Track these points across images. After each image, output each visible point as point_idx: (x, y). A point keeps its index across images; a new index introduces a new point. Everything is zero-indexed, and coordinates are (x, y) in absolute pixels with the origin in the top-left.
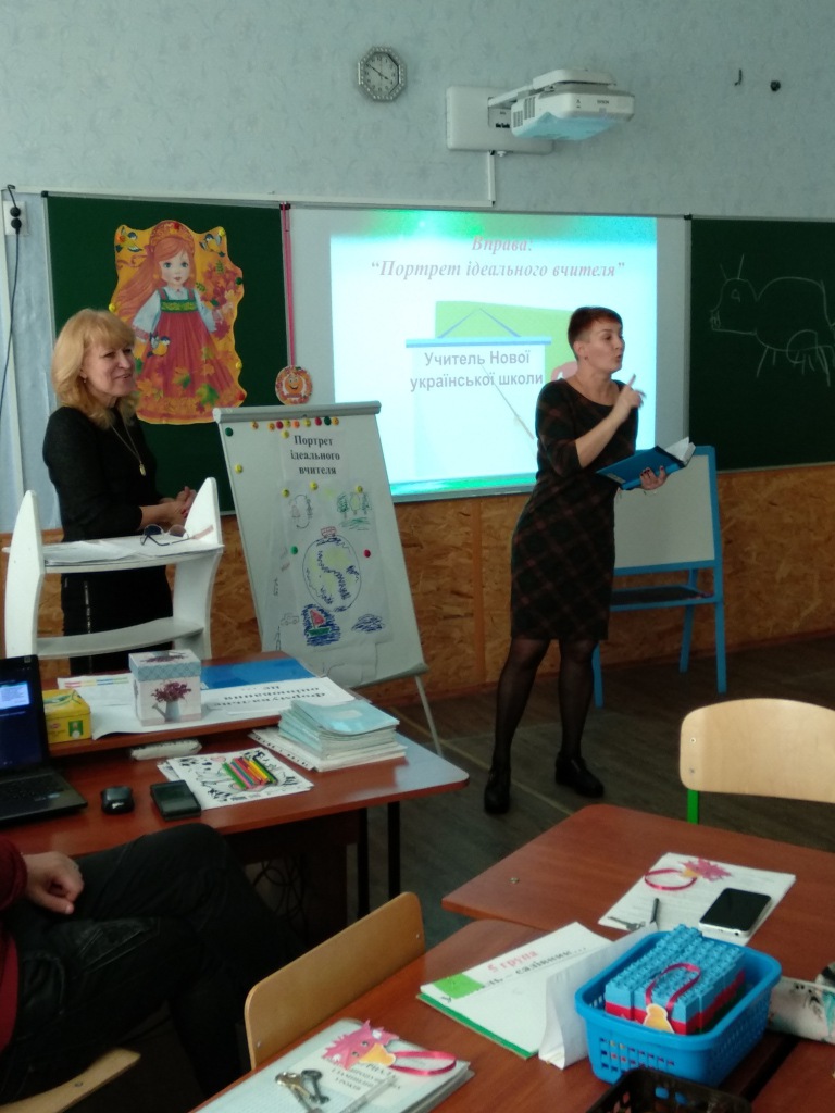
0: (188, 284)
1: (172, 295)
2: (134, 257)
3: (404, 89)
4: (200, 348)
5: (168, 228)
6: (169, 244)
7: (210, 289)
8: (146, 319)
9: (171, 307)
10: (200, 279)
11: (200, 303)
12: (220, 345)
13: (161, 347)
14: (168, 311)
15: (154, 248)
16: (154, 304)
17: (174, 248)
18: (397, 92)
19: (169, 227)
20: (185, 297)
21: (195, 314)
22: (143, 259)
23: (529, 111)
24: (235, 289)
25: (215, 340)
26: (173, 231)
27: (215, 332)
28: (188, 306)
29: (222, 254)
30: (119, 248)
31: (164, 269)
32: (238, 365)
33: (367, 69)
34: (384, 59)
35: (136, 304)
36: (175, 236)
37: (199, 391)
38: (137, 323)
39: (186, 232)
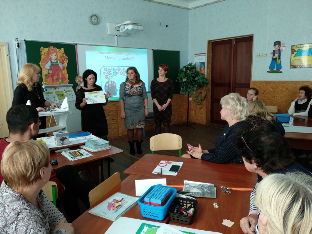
0: (56, 59)
1: (53, 61)
3: (99, 22)
6: (52, 51)
7: (61, 60)
8: (48, 66)
9: (53, 64)
10: (59, 58)
11: (59, 63)
12: (64, 71)
13: (51, 72)
14: (52, 65)
16: (49, 63)
18: (98, 23)
19: (52, 48)
20: (56, 62)
21: (58, 65)
22: (46, 54)
23: (124, 28)
24: (66, 60)
25: (63, 70)
26: (53, 49)
28: (57, 64)
29: (63, 53)
31: (51, 56)
32: (68, 75)
33: (91, 18)
34: (95, 16)
35: (45, 63)
36: (53, 50)
37: (59, 81)
38: (46, 67)
39: (56, 49)
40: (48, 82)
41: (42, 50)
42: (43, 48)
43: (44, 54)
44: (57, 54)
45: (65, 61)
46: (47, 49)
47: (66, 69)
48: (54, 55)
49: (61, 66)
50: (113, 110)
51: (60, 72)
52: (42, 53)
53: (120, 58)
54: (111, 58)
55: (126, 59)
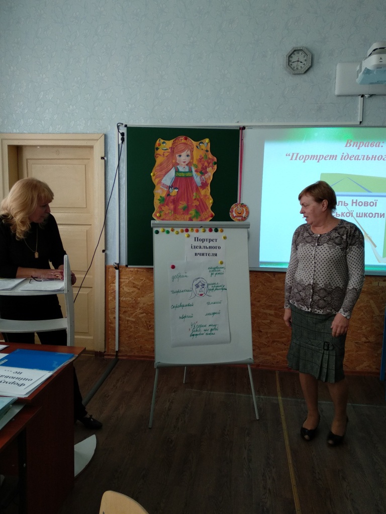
0: (189, 164)
1: (181, 169)
2: (164, 152)
4: (193, 193)
6: (181, 147)
7: (200, 167)
8: (168, 179)
9: (180, 175)
10: (195, 162)
11: (194, 173)
12: (203, 192)
13: (174, 192)
14: (178, 176)
15: (174, 148)
16: (172, 173)
17: (183, 149)
19: (182, 139)
20: (187, 170)
21: (192, 178)
22: (168, 154)
24: (212, 167)
25: (201, 190)
26: (183, 141)
27: (201, 187)
28: (188, 175)
29: (207, 151)
30: (157, 149)
31: (178, 158)
32: (211, 201)
33: (290, 59)
34: (300, 53)
35: (164, 173)
36: (185, 143)
37: (191, 212)
38: (163, 181)
39: (190, 141)
40: (165, 214)
41: (159, 145)
42: (162, 141)
43: (162, 154)
44: (192, 152)
45: (208, 169)
46: (169, 144)
47: (209, 187)
48: (184, 154)
49: (198, 179)
51: (194, 194)
52: (160, 151)
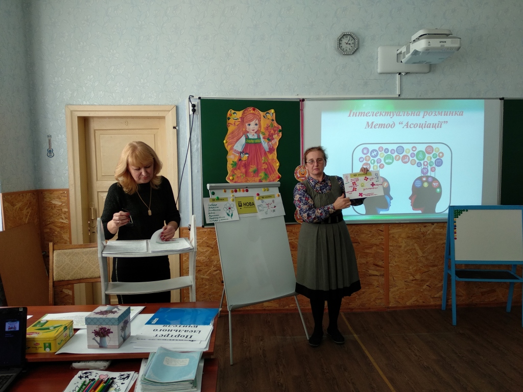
0: (258, 132)
2: (235, 122)
3: (358, 49)
4: (262, 157)
5: (250, 110)
7: (267, 134)
8: (239, 145)
9: (250, 141)
10: (263, 130)
11: (262, 140)
13: (245, 157)
14: (248, 143)
15: (244, 118)
18: (354, 51)
22: (238, 123)
23: (408, 51)
24: (278, 134)
25: (268, 155)
26: (252, 111)
27: (268, 152)
29: (273, 120)
30: (229, 119)
31: (247, 126)
32: (278, 164)
33: (341, 42)
34: (349, 37)
35: (235, 140)
36: (253, 114)
37: (260, 175)
38: (235, 148)
40: (238, 177)
42: (233, 111)
44: (260, 121)
47: (275, 152)
50: (378, 243)
52: (231, 121)
53: (404, 123)
54: (382, 126)
55: (421, 126)
